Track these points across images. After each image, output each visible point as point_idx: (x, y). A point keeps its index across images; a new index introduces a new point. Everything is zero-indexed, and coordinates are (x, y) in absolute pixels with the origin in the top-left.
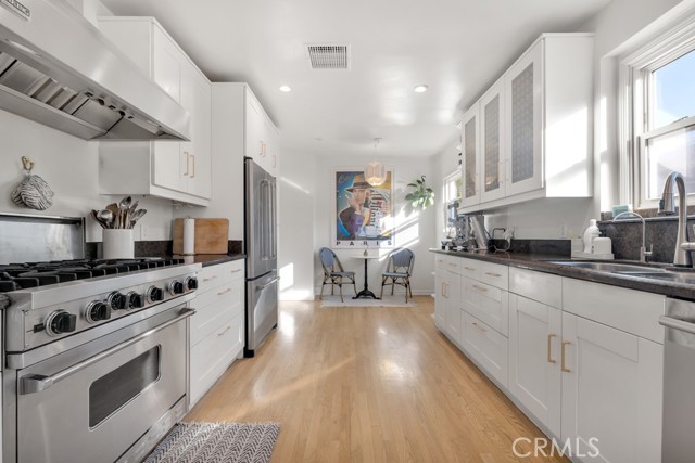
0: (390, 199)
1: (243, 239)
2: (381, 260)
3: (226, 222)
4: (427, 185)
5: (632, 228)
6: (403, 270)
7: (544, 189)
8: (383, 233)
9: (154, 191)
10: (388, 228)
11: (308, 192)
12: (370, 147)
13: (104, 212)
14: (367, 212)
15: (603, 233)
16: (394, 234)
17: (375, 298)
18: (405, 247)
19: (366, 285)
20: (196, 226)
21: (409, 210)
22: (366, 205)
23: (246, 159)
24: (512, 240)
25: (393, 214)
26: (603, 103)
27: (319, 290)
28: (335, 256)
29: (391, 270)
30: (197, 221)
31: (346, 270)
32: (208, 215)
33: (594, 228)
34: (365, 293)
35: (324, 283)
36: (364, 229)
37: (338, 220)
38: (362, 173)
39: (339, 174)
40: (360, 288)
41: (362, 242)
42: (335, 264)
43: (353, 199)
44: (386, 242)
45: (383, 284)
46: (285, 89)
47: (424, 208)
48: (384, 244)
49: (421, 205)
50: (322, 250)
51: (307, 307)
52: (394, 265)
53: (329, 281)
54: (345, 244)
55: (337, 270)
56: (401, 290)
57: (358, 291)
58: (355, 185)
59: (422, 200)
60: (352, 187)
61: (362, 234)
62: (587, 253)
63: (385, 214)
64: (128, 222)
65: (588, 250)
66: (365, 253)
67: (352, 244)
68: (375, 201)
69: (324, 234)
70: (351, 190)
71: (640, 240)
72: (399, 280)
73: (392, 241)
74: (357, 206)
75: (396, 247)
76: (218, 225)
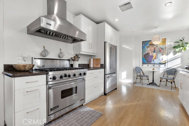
0: (165, 49)
1: (104, 64)
2: (161, 72)
3: (100, 59)
4: (185, 41)
6: (171, 77)
8: (162, 62)
9: (81, 53)
10: (164, 60)
11: (131, 49)
12: (154, 31)
13: (73, 58)
14: (154, 54)
16: (167, 62)
17: (157, 85)
19: (153, 81)
20: (93, 60)
22: (154, 52)
23: (105, 42)
25: (167, 54)
27: (135, 80)
28: (141, 70)
29: (165, 76)
30: (94, 59)
31: (145, 75)
32: (96, 58)
34: (153, 83)
35: (137, 78)
36: (153, 61)
37: (142, 58)
38: (151, 41)
39: (143, 42)
40: (151, 81)
41: (152, 65)
42: (141, 72)
43: (148, 50)
44: (163, 65)
45: (161, 81)
46: (117, 20)
47: (183, 51)
49: (181, 50)
50: (136, 68)
51: (130, 85)
52: (167, 74)
53: (139, 77)
54: (145, 65)
55: (142, 74)
56: (169, 84)
57: (150, 82)
58: (150, 45)
59: (182, 48)
60: (148, 46)
61: (152, 62)
63: (163, 54)
64: (77, 60)
66: (153, 69)
67: (148, 66)
68: (159, 50)
69: (137, 62)
70: (148, 47)
72: (169, 80)
73: (166, 65)
74: (150, 52)
75: (168, 67)
76: (98, 60)
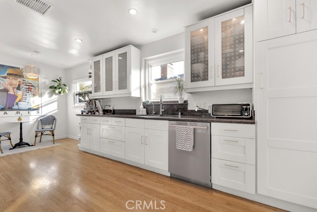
0: (38, 87)
2: (32, 122)
4: (63, 82)
5: (150, 106)
6: (48, 127)
7: (131, 93)
8: (33, 106)
10: (36, 104)
14: (19, 93)
15: (144, 108)
16: (41, 107)
17: (29, 145)
18: (50, 114)
19: (21, 139)
21: (51, 94)
22: (19, 89)
24: (113, 110)
25: (41, 95)
26: (143, 71)
29: (40, 128)
33: (142, 106)
34: (21, 144)
36: (17, 104)
41: (15, 112)
43: (6, 84)
44: (36, 111)
45: (36, 137)
47: (62, 94)
48: (33, 113)
49: (60, 92)
52: (42, 124)
57: (14, 144)
58: (8, 74)
59: (60, 90)
60: (5, 75)
62: (141, 113)
63: (34, 95)
65: (141, 112)
66: (20, 119)
67: (6, 113)
68: (27, 87)
70: (5, 78)
71: (152, 109)
73: (40, 111)
74: (10, 89)
75: (43, 114)
